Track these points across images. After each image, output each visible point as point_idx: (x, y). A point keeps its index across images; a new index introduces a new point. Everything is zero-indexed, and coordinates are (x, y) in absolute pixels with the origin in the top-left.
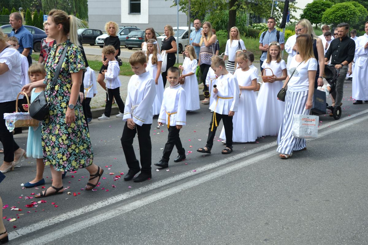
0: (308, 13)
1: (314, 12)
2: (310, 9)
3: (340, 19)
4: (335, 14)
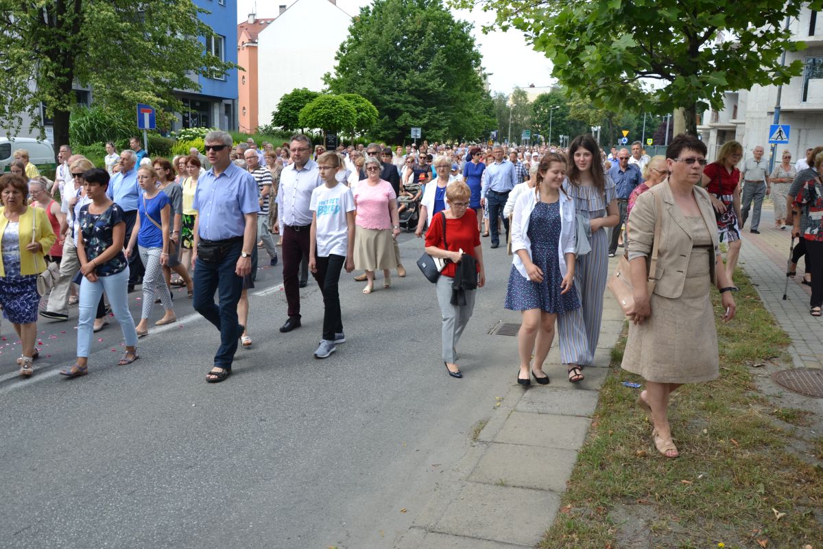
0: (284, 111)
1: (293, 108)
2: (287, 104)
3: (326, 122)
4: (316, 113)
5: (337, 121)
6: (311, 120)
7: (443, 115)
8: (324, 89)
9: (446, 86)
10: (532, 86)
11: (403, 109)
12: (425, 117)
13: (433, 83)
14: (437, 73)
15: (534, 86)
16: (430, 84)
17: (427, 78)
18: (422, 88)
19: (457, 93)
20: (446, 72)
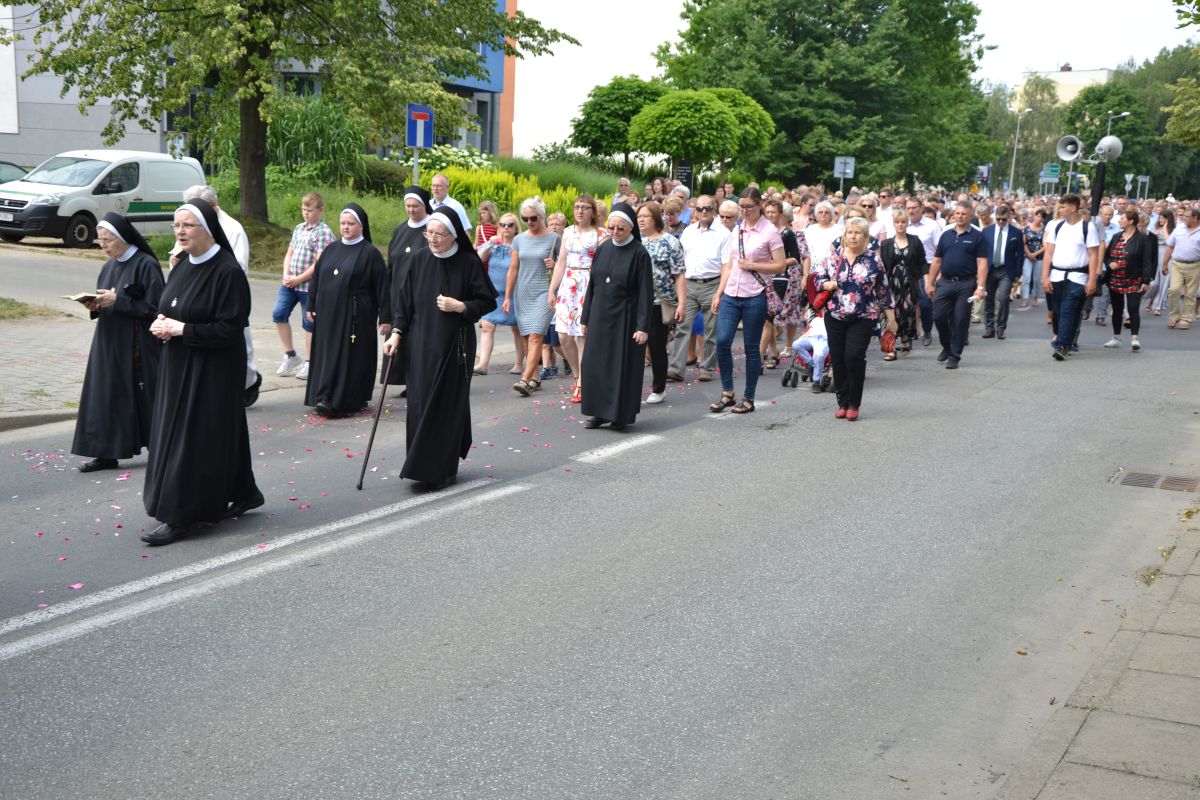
0: (594, 118)
1: (614, 114)
2: (601, 105)
3: (680, 142)
4: (664, 126)
5: (704, 142)
6: (655, 139)
7: (894, 133)
8: (656, 76)
9: (902, 73)
10: (1067, 68)
11: (814, 118)
12: (857, 136)
13: (877, 67)
14: (887, 46)
15: (1069, 69)
16: (872, 70)
17: (866, 57)
18: (855, 79)
19: (924, 88)
20: (906, 44)
